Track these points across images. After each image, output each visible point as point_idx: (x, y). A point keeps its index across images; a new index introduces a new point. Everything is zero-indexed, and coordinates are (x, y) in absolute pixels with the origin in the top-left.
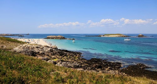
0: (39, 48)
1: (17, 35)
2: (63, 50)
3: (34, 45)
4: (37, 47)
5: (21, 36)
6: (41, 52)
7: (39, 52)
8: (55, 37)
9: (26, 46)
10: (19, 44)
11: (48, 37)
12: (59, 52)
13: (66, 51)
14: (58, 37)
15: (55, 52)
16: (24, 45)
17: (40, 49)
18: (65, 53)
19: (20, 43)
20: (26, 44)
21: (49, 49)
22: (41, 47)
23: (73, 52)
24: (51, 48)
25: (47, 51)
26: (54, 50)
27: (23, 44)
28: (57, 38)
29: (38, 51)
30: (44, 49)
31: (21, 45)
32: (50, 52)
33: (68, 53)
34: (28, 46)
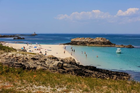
0: (38, 59)
1: (11, 36)
3: (28, 55)
4: (34, 59)
5: (19, 38)
6: (39, 67)
7: (35, 68)
9: (13, 55)
10: (2, 51)
11: (73, 40)
12: (75, 70)
14: (95, 40)
15: (68, 69)
16: (10, 54)
17: (38, 63)
18: (87, 73)
19: (4, 50)
20: (14, 53)
21: (56, 63)
22: (42, 59)
23: (107, 71)
24: (62, 61)
25: (51, 66)
26: (65, 65)
27: (9, 52)
29: (35, 65)
30: (46, 62)
31: (5, 54)
32: (57, 68)
33: (96, 73)
34: (18, 55)
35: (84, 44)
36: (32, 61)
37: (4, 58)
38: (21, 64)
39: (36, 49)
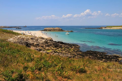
0: (34, 39)
2: (58, 42)
3: (28, 37)
4: (32, 39)
6: (35, 43)
7: (33, 44)
8: (52, 29)
9: (20, 37)
10: (14, 35)
11: (45, 29)
12: (53, 44)
13: (62, 43)
15: (50, 44)
16: (19, 36)
17: (34, 41)
18: (60, 45)
19: (15, 34)
20: (21, 36)
21: (44, 40)
22: (36, 39)
23: (68, 44)
24: (46, 39)
25: (41, 42)
26: (48, 41)
27: (18, 35)
28: (54, 30)
29: (33, 42)
30: (39, 40)
31: (16, 37)
32: (44, 43)
33: (63, 45)
34: (23, 37)
35: (50, 30)
36: (31, 40)
37: (16, 39)
38: (26, 42)
39: (29, 33)
